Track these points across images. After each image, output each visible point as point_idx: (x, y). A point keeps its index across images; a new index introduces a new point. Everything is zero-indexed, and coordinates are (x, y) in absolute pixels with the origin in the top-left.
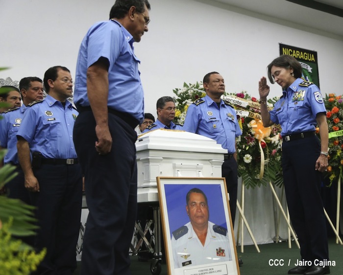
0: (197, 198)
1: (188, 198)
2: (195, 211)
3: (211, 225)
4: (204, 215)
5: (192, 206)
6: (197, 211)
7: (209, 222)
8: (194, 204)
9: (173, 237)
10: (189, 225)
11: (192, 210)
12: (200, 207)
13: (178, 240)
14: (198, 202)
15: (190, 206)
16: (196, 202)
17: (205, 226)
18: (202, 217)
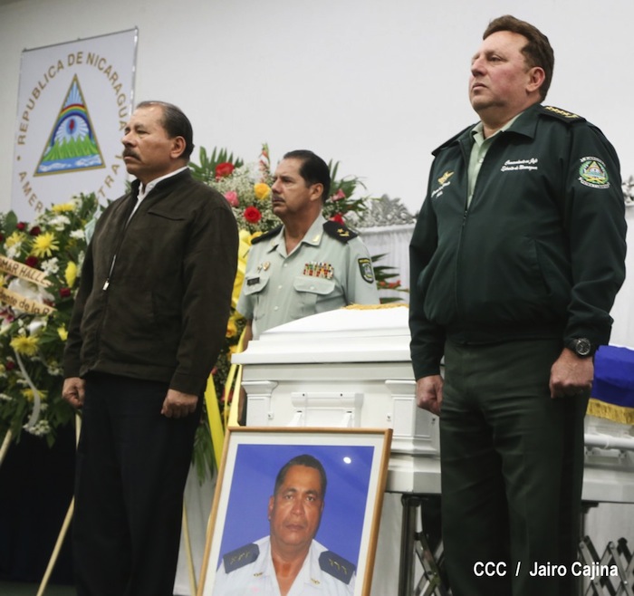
0: (302, 480)
1: (280, 478)
2: (288, 511)
3: (317, 548)
4: (306, 522)
5: (286, 497)
6: (293, 512)
7: (314, 541)
8: (290, 493)
9: (222, 568)
10: (264, 544)
11: (282, 507)
12: (302, 502)
13: (232, 573)
14: (301, 489)
15: (280, 498)
16: (298, 488)
17: (302, 550)
18: (299, 528)
